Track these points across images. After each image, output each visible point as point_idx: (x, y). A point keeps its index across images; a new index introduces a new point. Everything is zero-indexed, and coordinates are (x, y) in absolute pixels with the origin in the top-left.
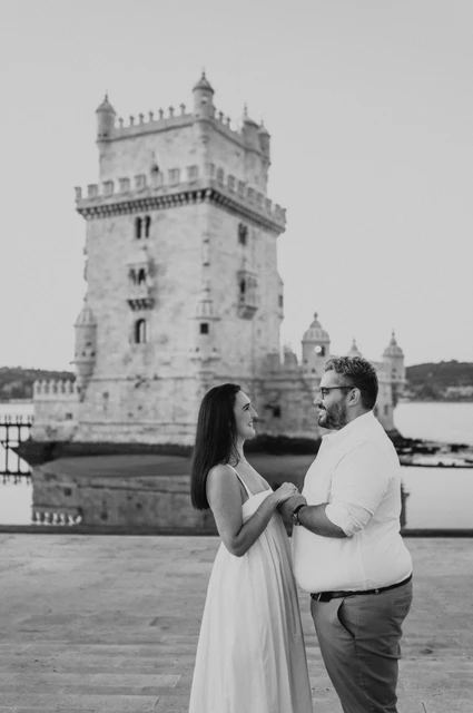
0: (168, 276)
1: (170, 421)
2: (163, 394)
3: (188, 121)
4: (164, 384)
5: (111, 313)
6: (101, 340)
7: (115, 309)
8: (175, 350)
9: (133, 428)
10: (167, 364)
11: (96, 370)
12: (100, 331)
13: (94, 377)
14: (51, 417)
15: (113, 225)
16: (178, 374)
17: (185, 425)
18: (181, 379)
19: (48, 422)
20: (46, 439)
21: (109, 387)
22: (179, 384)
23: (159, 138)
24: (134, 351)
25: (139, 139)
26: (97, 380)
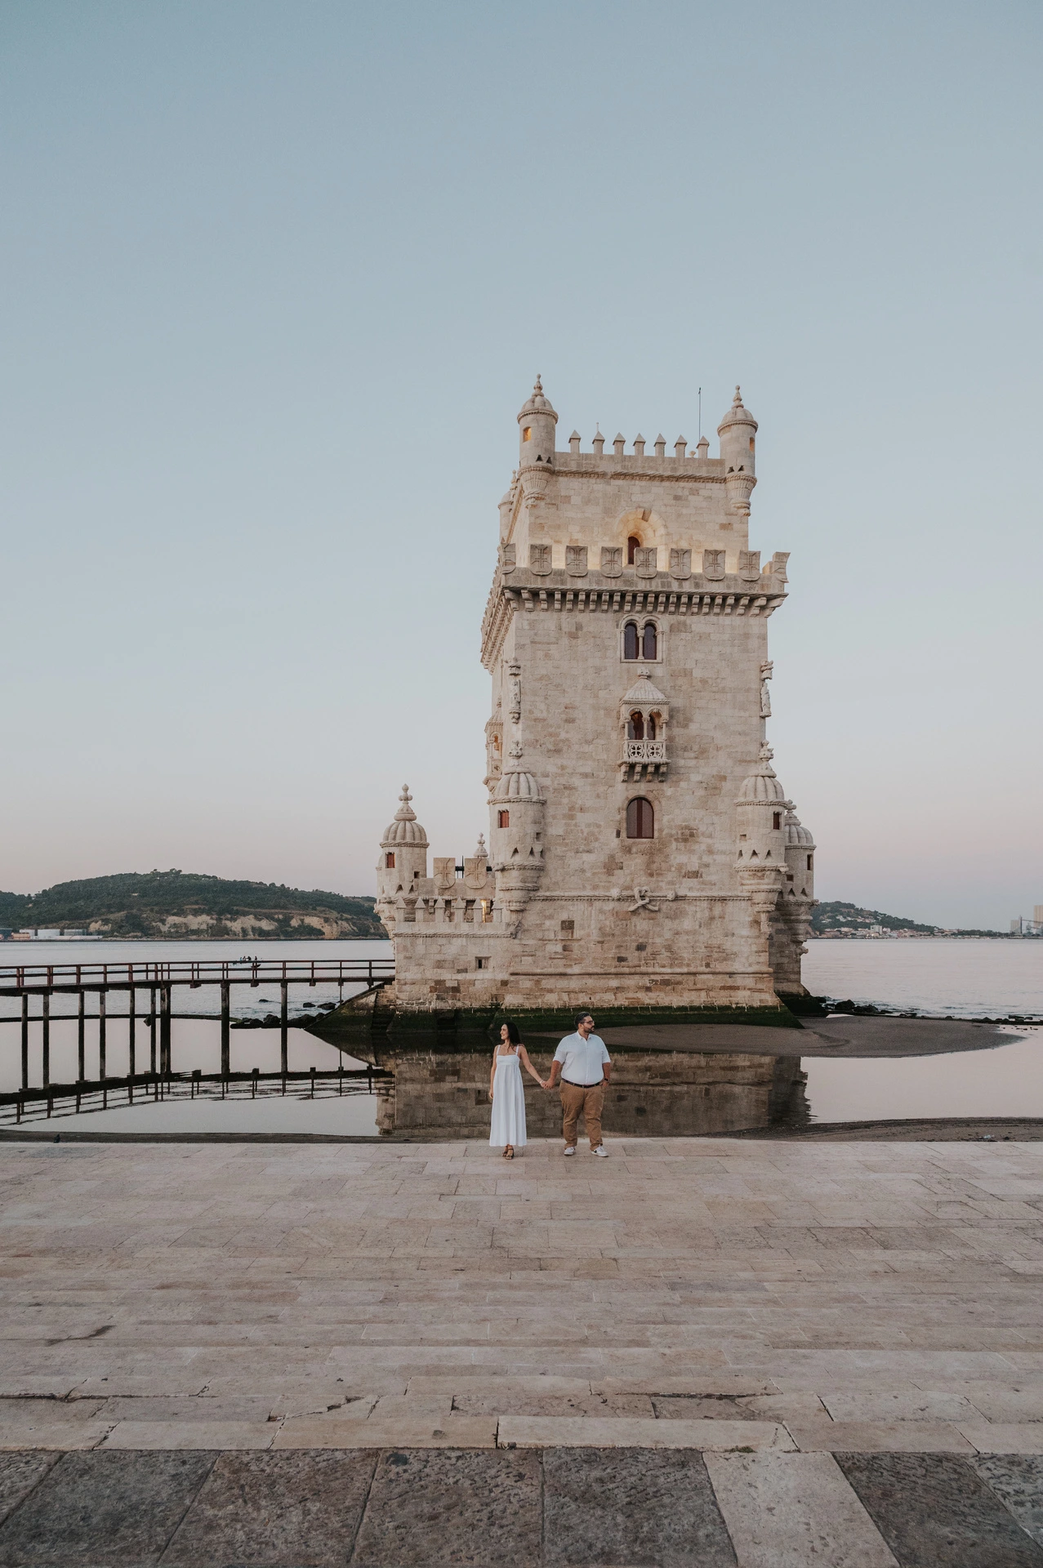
0: (693, 728)
1: (703, 969)
2: (687, 924)
3: (716, 472)
4: (690, 908)
5: (577, 782)
6: (556, 829)
7: (586, 775)
8: (710, 852)
9: (631, 982)
10: (696, 874)
11: (545, 881)
12: (551, 810)
13: (541, 893)
14: (439, 965)
15: (579, 627)
16: (716, 893)
17: (731, 974)
18: (723, 900)
19: (432, 974)
20: (434, 1005)
21: (576, 912)
22: (718, 909)
23: (658, 488)
24: (628, 850)
25: (620, 482)
26: (547, 899)
